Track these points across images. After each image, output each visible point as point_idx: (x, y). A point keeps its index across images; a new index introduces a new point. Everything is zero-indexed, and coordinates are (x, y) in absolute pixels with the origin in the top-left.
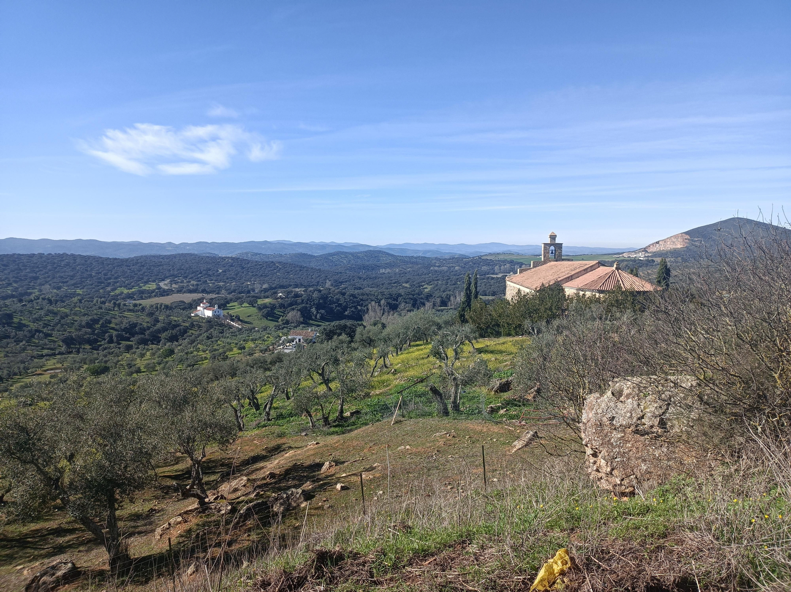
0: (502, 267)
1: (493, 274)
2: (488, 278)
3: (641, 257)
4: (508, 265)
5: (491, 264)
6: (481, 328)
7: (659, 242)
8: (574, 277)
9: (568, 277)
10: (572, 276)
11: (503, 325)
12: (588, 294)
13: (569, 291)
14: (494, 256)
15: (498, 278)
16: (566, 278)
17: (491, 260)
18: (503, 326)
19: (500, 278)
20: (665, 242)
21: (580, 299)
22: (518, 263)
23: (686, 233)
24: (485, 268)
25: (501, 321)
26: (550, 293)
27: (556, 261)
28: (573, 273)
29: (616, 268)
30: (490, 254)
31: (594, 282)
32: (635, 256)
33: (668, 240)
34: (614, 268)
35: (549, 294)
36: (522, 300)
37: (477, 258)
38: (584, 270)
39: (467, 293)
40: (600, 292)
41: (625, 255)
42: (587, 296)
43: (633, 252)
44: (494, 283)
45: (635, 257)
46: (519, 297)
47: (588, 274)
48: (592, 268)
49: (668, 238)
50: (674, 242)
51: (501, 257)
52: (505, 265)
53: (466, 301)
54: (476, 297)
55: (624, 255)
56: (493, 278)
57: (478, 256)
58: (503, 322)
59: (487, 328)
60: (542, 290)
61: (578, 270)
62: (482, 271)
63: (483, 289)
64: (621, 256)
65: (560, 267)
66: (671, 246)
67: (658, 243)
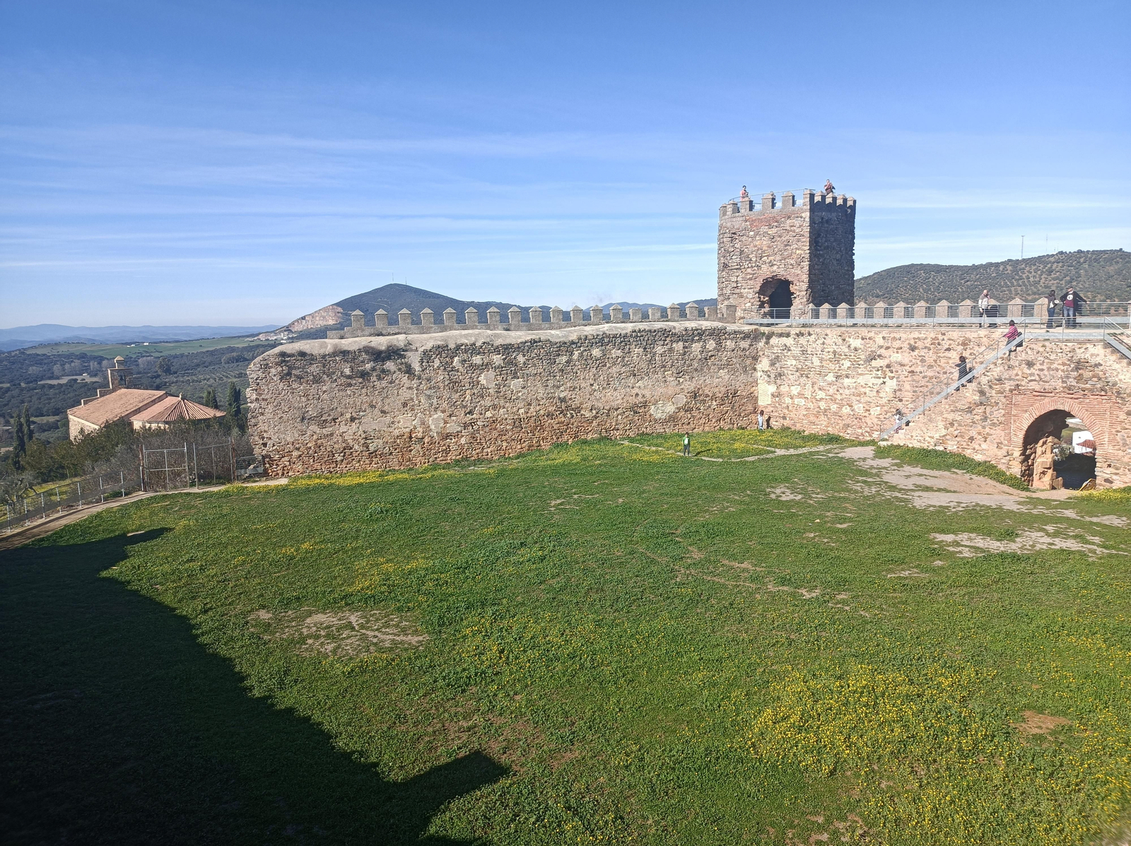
0: (67, 366)
1: (50, 378)
2: (43, 386)
3: (283, 339)
4: (77, 363)
5: (46, 361)
6: (41, 473)
7: (305, 317)
8: (141, 409)
9: (136, 410)
10: (139, 408)
11: (67, 466)
12: (154, 426)
13: (137, 425)
14: (50, 348)
15: (61, 386)
16: (133, 411)
17: (44, 355)
18: (69, 468)
19: (66, 385)
20: (313, 317)
21: (146, 432)
22: (95, 358)
23: (338, 304)
24: (33, 370)
25: (65, 463)
26: (116, 429)
27: (127, 388)
28: (141, 405)
29: (182, 399)
30: (42, 345)
31: (161, 414)
32: (275, 337)
33: (317, 315)
34: (180, 399)
35: (114, 431)
36: (88, 439)
37: (17, 352)
38: (152, 401)
39: (19, 436)
40: (166, 423)
41: (262, 337)
42: (153, 428)
43: (271, 332)
44: (56, 394)
45: (276, 339)
46: (83, 436)
47: (156, 405)
48: (160, 399)
49: (316, 312)
50: (324, 317)
51: (63, 350)
52: (72, 361)
53: (19, 445)
54: (30, 437)
55: (260, 336)
56: (52, 387)
57: (19, 350)
58: (68, 463)
59: (50, 471)
60: (108, 426)
61: (145, 402)
62: (30, 375)
63: (36, 406)
64: (256, 338)
65: (129, 397)
66: (321, 322)
67: (303, 318)
